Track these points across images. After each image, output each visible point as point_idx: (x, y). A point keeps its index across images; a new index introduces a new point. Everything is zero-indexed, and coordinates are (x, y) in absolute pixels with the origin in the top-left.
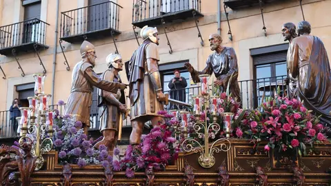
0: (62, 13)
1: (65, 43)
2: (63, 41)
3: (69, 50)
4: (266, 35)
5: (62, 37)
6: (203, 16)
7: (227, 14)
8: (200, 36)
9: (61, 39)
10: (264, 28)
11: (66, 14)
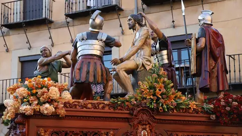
0: (2, 4)
1: (4, 29)
2: (4, 28)
3: (8, 35)
4: (174, 27)
5: (2, 24)
6: (123, 10)
7: (144, 9)
8: (121, 26)
9: (2, 25)
10: (173, 22)
11: (6, 5)
